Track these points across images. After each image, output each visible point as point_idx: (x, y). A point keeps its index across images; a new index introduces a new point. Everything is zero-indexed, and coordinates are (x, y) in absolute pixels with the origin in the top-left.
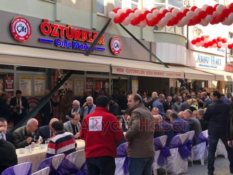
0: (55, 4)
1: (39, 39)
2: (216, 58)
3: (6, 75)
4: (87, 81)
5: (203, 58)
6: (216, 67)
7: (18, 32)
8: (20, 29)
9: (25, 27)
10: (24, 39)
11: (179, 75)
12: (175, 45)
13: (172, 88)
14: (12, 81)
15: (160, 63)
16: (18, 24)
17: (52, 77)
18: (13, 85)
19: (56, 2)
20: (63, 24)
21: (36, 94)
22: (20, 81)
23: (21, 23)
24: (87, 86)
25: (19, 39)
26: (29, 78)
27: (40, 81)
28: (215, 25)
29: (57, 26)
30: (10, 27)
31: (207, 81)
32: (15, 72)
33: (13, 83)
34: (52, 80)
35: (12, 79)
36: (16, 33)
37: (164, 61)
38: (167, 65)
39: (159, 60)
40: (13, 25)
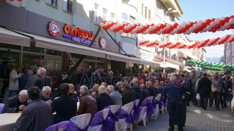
0: (72, 15)
1: (63, 36)
2: (150, 53)
3: (40, 57)
4: (84, 63)
5: (143, 53)
6: (149, 59)
7: (52, 30)
8: (54, 28)
9: (57, 27)
10: (55, 35)
11: (137, 62)
12: (132, 45)
13: (127, 69)
14: (43, 61)
15: (126, 55)
16: (53, 26)
17: (66, 59)
18: (43, 63)
19: (73, 14)
20: (76, 28)
21: (56, 70)
22: (48, 61)
23: (54, 25)
24: (84, 66)
25: (52, 34)
26: (53, 59)
27: (59, 62)
28: (151, 35)
29: (73, 28)
30: (48, 27)
31: (143, 65)
32: (45, 55)
33: (44, 62)
34: (66, 61)
35: (43, 59)
36: (51, 31)
37: (128, 54)
38: (129, 56)
39: (125, 53)
40: (50, 26)
